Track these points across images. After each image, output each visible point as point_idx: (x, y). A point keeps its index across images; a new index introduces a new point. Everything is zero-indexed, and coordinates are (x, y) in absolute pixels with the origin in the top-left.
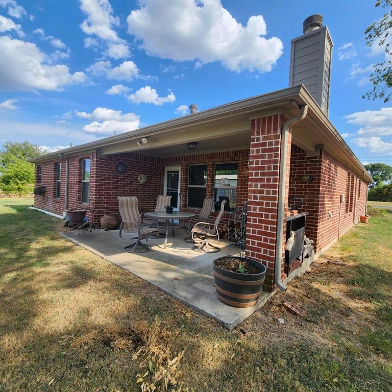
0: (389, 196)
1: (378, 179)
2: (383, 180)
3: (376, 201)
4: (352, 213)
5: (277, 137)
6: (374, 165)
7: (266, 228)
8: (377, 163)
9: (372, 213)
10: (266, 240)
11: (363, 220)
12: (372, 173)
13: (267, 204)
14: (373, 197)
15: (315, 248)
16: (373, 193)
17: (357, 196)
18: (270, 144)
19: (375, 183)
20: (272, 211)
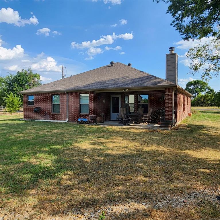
0: (204, 102)
1: (198, 91)
2: (201, 91)
3: (197, 106)
4: (185, 112)
5: (172, 93)
6: (195, 81)
7: (170, 113)
8: (197, 80)
9: (194, 112)
10: (170, 116)
11: (189, 115)
12: (194, 87)
13: (170, 108)
14: (195, 104)
15: (177, 121)
16: (195, 101)
17: (187, 104)
18: (170, 94)
19: (197, 94)
20: (171, 109)
